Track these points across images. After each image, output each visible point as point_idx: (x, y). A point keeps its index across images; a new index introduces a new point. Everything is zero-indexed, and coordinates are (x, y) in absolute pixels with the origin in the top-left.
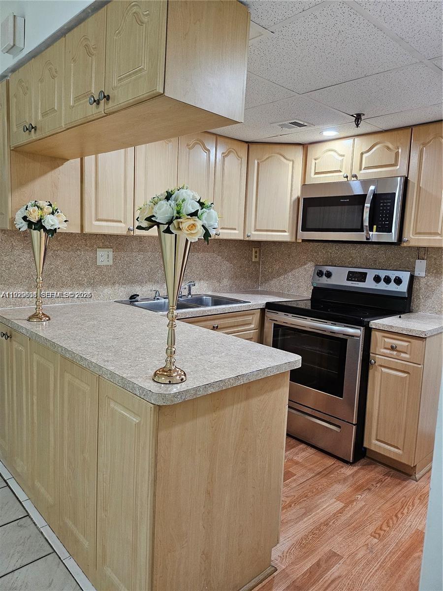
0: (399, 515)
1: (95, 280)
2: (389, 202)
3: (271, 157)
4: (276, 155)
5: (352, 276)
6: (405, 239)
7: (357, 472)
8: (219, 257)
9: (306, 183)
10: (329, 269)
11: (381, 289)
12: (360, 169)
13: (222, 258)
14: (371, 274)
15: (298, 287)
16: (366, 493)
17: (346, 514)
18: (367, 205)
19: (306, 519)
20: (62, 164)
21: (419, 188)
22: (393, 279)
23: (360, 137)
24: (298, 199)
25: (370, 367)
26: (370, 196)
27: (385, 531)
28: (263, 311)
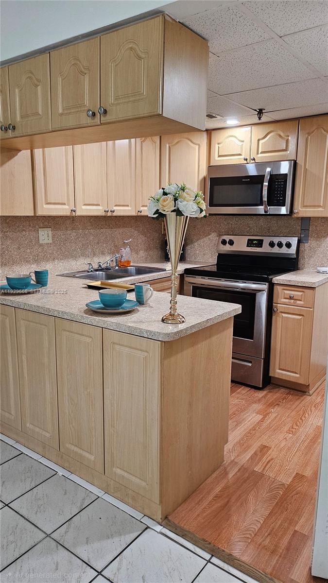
0: (303, 419)
1: (39, 257)
2: (282, 182)
3: (180, 141)
4: (185, 139)
5: (250, 243)
6: (295, 211)
7: (266, 395)
8: (136, 232)
9: (211, 165)
10: (232, 237)
11: (276, 252)
12: (258, 154)
13: (138, 232)
14: (267, 241)
15: (204, 254)
16: (276, 407)
17: (266, 422)
18: (266, 184)
19: (239, 428)
20: (17, 155)
21: (306, 170)
22: (284, 244)
23: (256, 125)
24: (205, 178)
25: (273, 314)
26: (267, 176)
27: (295, 429)
28: (182, 276)
